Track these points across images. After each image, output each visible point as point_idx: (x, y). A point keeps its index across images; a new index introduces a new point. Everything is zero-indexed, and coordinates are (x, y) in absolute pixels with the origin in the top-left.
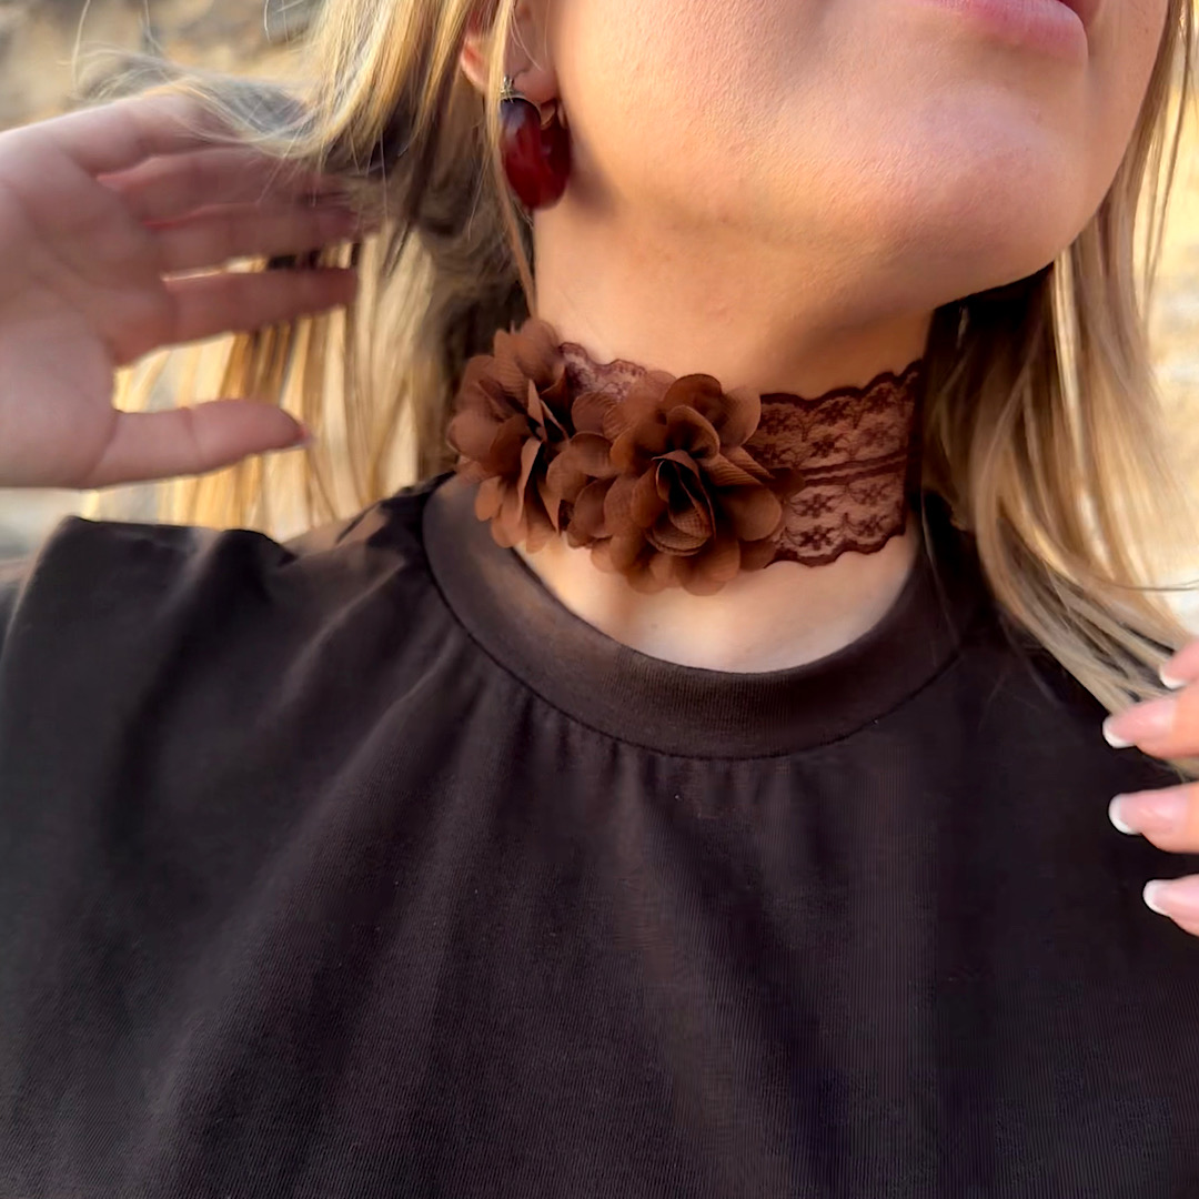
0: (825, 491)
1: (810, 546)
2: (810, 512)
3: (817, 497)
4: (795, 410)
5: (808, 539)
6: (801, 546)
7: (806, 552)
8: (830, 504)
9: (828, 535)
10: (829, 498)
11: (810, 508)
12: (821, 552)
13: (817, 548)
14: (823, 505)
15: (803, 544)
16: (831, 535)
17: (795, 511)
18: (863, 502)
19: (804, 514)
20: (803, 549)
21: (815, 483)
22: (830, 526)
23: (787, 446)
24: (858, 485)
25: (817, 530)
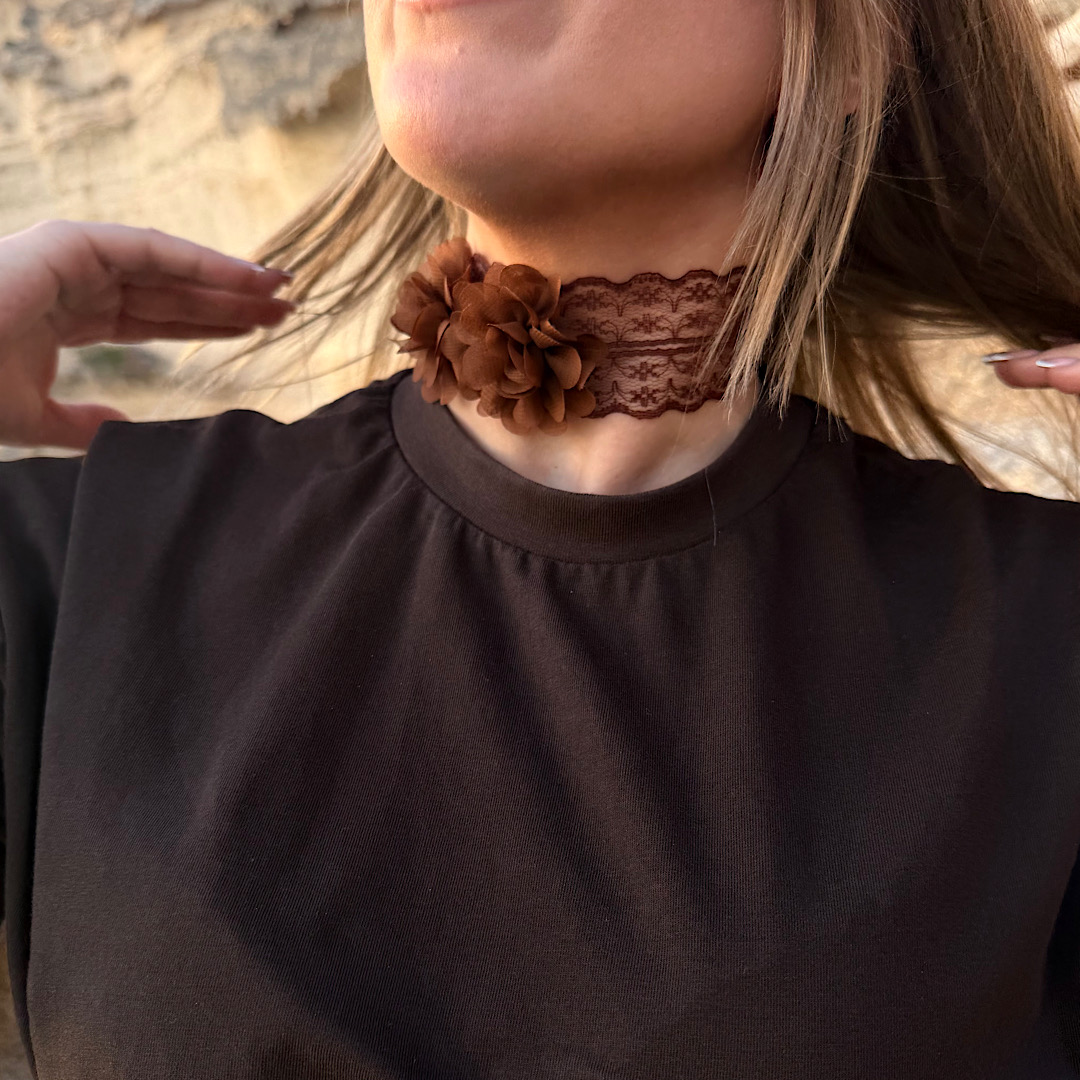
0: (652, 360)
1: (639, 403)
2: (638, 376)
3: (643, 365)
4: (608, 290)
5: (637, 397)
6: (631, 402)
7: (636, 406)
8: (656, 370)
9: (654, 396)
10: (654, 366)
11: (637, 372)
12: (649, 408)
13: (644, 404)
14: (649, 371)
15: (634, 400)
16: (658, 395)
17: (624, 374)
18: (684, 372)
19: (632, 376)
20: (633, 404)
21: (642, 354)
22: (655, 388)
23: (605, 319)
24: (678, 358)
25: (644, 390)
